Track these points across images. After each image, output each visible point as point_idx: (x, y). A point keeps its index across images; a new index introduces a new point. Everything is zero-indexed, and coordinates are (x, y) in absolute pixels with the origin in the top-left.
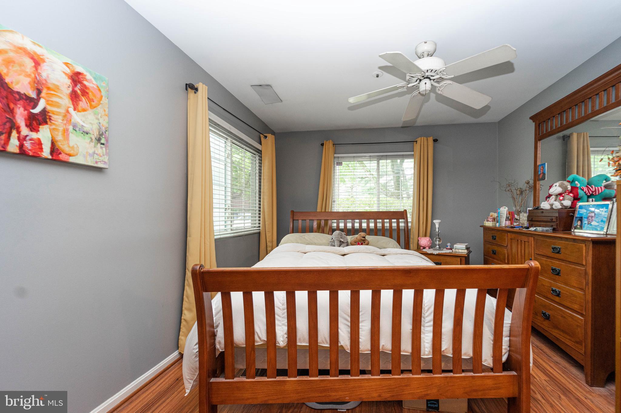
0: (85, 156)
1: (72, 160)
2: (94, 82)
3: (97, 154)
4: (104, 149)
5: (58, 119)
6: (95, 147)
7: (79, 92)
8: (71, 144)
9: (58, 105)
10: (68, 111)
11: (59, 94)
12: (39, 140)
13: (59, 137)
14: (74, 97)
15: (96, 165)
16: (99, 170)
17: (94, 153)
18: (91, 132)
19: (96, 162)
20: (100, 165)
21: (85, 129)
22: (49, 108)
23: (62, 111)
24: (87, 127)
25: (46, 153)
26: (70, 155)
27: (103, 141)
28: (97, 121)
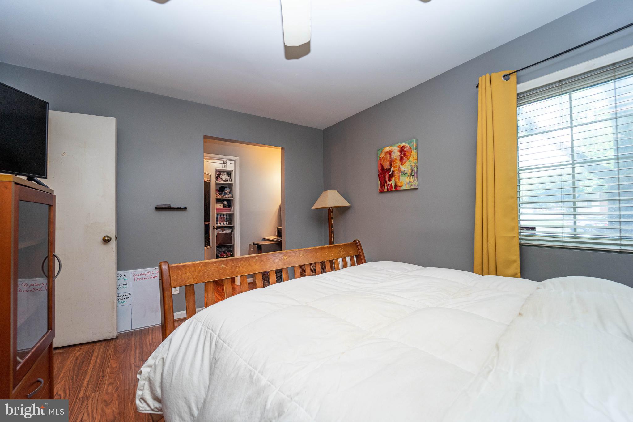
0: (406, 185)
1: (401, 188)
2: (409, 146)
3: (411, 182)
4: (414, 178)
5: (396, 173)
6: (410, 179)
7: (403, 155)
8: (401, 181)
9: (396, 167)
10: (399, 167)
11: (396, 162)
12: (391, 184)
13: (397, 180)
14: (401, 159)
15: (410, 188)
16: (416, 189)
17: (409, 182)
18: (408, 172)
19: (411, 186)
20: (413, 187)
21: (406, 172)
22: (394, 170)
23: (397, 168)
24: (406, 170)
25: (393, 189)
26: (400, 187)
27: (413, 175)
28: (410, 165)
